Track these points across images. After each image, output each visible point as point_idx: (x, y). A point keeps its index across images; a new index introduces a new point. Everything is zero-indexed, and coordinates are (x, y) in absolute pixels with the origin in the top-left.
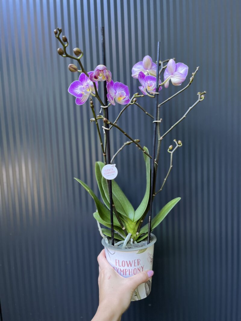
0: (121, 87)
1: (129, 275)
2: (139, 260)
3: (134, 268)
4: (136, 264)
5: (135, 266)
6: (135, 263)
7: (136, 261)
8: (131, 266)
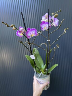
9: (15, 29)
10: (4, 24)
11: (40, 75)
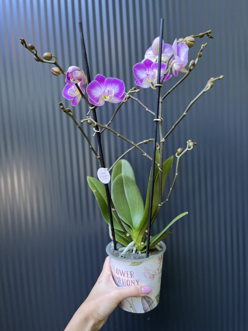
0: (115, 82)
1: (123, 284)
2: (132, 273)
3: (127, 279)
4: (129, 276)
5: (128, 277)
6: (127, 274)
7: (129, 273)
8: (124, 276)
9: (58, 73)
10: (26, 47)
11: (124, 252)
